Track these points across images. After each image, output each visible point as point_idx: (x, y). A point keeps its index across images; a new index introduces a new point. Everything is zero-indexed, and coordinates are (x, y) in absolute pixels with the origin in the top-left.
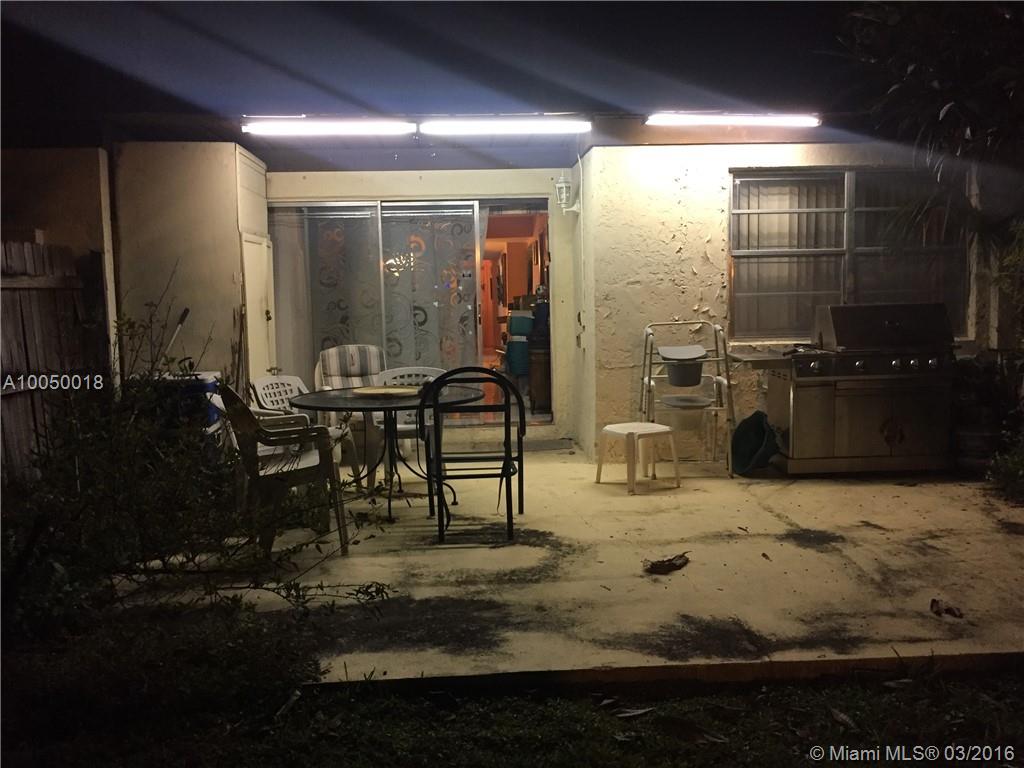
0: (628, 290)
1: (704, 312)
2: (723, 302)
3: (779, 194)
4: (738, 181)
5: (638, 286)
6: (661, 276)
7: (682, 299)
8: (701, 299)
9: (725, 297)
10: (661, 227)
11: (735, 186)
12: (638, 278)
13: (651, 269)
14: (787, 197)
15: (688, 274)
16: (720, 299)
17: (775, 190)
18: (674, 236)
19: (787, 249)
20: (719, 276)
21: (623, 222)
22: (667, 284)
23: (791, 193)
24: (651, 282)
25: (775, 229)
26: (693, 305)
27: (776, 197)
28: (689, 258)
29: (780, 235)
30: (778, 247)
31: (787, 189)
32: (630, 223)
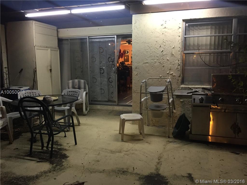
0: (143, 65)
1: (171, 74)
2: (178, 71)
3: (207, 29)
4: (187, 25)
5: (147, 64)
6: (155, 61)
7: (163, 69)
8: (170, 69)
9: (179, 69)
10: (156, 43)
11: (186, 27)
12: (147, 61)
13: (152, 58)
14: (210, 30)
15: (166, 60)
16: (177, 69)
17: (205, 27)
18: (160, 46)
19: (209, 50)
20: (177, 61)
21: (142, 41)
22: (157, 64)
23: (211, 28)
24: (152, 63)
25: (204, 43)
26: (167, 71)
27: (205, 30)
28: (166, 54)
29: (206, 45)
30: (205, 49)
31: (210, 27)
32: (145, 42)
